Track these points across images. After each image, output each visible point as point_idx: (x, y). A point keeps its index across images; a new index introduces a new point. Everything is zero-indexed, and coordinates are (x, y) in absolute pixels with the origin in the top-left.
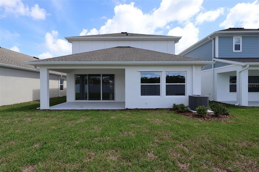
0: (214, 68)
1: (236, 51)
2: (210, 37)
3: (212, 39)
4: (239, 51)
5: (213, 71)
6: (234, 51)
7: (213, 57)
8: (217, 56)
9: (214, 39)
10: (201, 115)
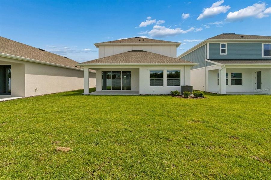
0: (206, 66)
1: (223, 54)
2: (203, 43)
3: (204, 44)
4: (224, 54)
5: (205, 69)
6: (221, 54)
7: (205, 58)
8: (208, 58)
9: (206, 45)
10: (186, 96)
